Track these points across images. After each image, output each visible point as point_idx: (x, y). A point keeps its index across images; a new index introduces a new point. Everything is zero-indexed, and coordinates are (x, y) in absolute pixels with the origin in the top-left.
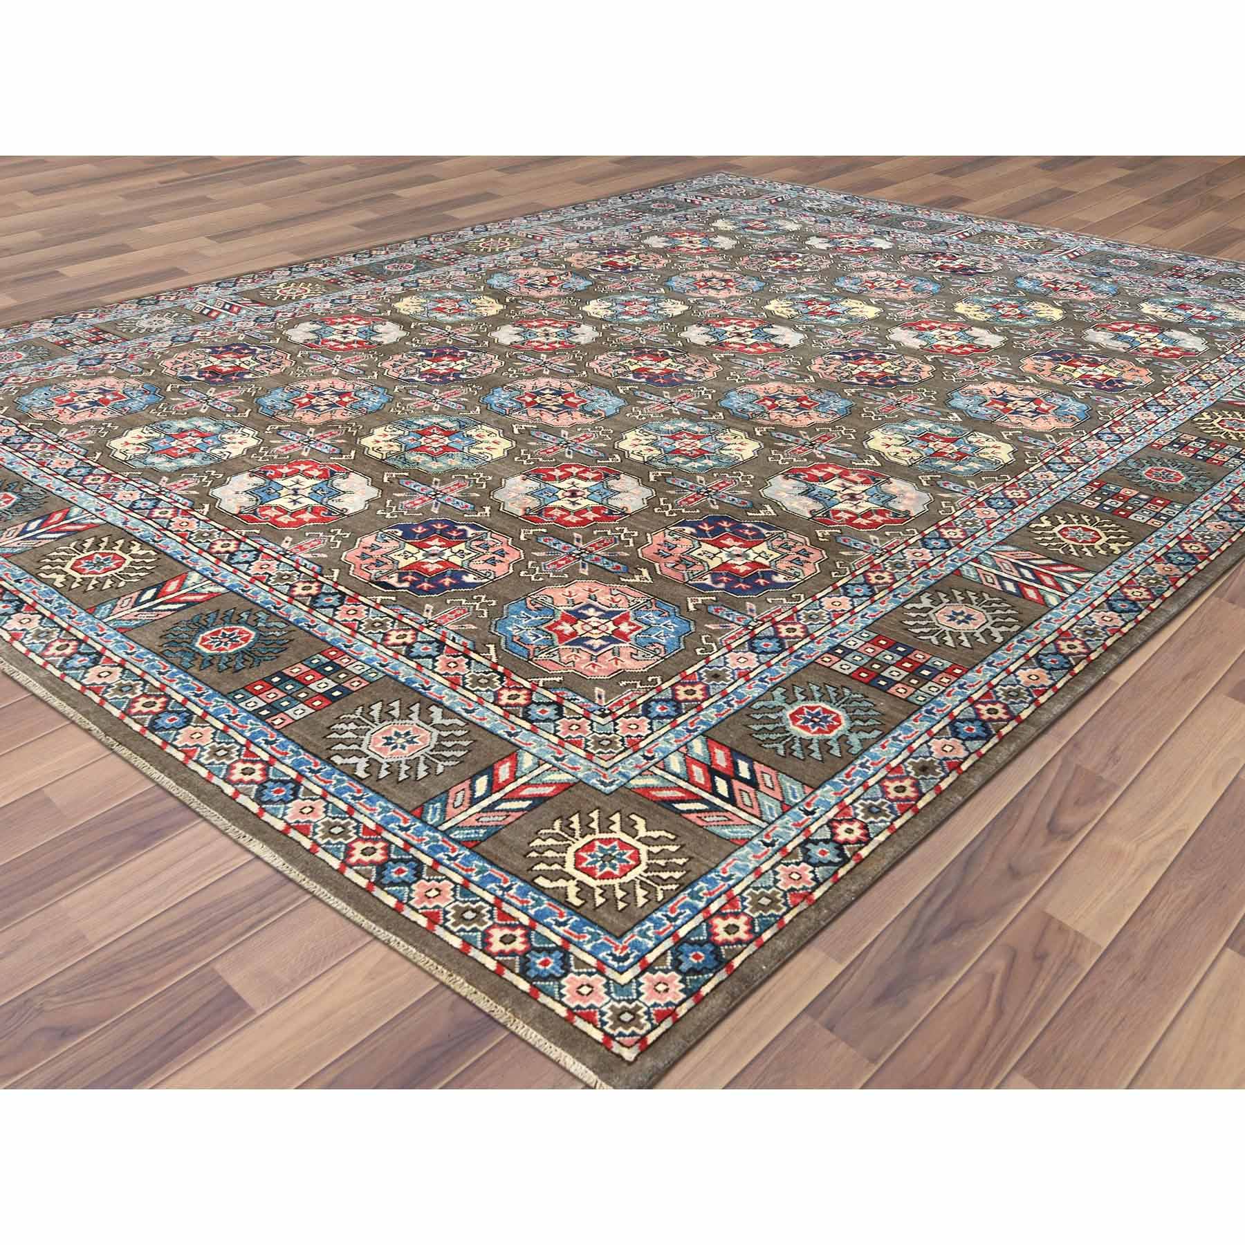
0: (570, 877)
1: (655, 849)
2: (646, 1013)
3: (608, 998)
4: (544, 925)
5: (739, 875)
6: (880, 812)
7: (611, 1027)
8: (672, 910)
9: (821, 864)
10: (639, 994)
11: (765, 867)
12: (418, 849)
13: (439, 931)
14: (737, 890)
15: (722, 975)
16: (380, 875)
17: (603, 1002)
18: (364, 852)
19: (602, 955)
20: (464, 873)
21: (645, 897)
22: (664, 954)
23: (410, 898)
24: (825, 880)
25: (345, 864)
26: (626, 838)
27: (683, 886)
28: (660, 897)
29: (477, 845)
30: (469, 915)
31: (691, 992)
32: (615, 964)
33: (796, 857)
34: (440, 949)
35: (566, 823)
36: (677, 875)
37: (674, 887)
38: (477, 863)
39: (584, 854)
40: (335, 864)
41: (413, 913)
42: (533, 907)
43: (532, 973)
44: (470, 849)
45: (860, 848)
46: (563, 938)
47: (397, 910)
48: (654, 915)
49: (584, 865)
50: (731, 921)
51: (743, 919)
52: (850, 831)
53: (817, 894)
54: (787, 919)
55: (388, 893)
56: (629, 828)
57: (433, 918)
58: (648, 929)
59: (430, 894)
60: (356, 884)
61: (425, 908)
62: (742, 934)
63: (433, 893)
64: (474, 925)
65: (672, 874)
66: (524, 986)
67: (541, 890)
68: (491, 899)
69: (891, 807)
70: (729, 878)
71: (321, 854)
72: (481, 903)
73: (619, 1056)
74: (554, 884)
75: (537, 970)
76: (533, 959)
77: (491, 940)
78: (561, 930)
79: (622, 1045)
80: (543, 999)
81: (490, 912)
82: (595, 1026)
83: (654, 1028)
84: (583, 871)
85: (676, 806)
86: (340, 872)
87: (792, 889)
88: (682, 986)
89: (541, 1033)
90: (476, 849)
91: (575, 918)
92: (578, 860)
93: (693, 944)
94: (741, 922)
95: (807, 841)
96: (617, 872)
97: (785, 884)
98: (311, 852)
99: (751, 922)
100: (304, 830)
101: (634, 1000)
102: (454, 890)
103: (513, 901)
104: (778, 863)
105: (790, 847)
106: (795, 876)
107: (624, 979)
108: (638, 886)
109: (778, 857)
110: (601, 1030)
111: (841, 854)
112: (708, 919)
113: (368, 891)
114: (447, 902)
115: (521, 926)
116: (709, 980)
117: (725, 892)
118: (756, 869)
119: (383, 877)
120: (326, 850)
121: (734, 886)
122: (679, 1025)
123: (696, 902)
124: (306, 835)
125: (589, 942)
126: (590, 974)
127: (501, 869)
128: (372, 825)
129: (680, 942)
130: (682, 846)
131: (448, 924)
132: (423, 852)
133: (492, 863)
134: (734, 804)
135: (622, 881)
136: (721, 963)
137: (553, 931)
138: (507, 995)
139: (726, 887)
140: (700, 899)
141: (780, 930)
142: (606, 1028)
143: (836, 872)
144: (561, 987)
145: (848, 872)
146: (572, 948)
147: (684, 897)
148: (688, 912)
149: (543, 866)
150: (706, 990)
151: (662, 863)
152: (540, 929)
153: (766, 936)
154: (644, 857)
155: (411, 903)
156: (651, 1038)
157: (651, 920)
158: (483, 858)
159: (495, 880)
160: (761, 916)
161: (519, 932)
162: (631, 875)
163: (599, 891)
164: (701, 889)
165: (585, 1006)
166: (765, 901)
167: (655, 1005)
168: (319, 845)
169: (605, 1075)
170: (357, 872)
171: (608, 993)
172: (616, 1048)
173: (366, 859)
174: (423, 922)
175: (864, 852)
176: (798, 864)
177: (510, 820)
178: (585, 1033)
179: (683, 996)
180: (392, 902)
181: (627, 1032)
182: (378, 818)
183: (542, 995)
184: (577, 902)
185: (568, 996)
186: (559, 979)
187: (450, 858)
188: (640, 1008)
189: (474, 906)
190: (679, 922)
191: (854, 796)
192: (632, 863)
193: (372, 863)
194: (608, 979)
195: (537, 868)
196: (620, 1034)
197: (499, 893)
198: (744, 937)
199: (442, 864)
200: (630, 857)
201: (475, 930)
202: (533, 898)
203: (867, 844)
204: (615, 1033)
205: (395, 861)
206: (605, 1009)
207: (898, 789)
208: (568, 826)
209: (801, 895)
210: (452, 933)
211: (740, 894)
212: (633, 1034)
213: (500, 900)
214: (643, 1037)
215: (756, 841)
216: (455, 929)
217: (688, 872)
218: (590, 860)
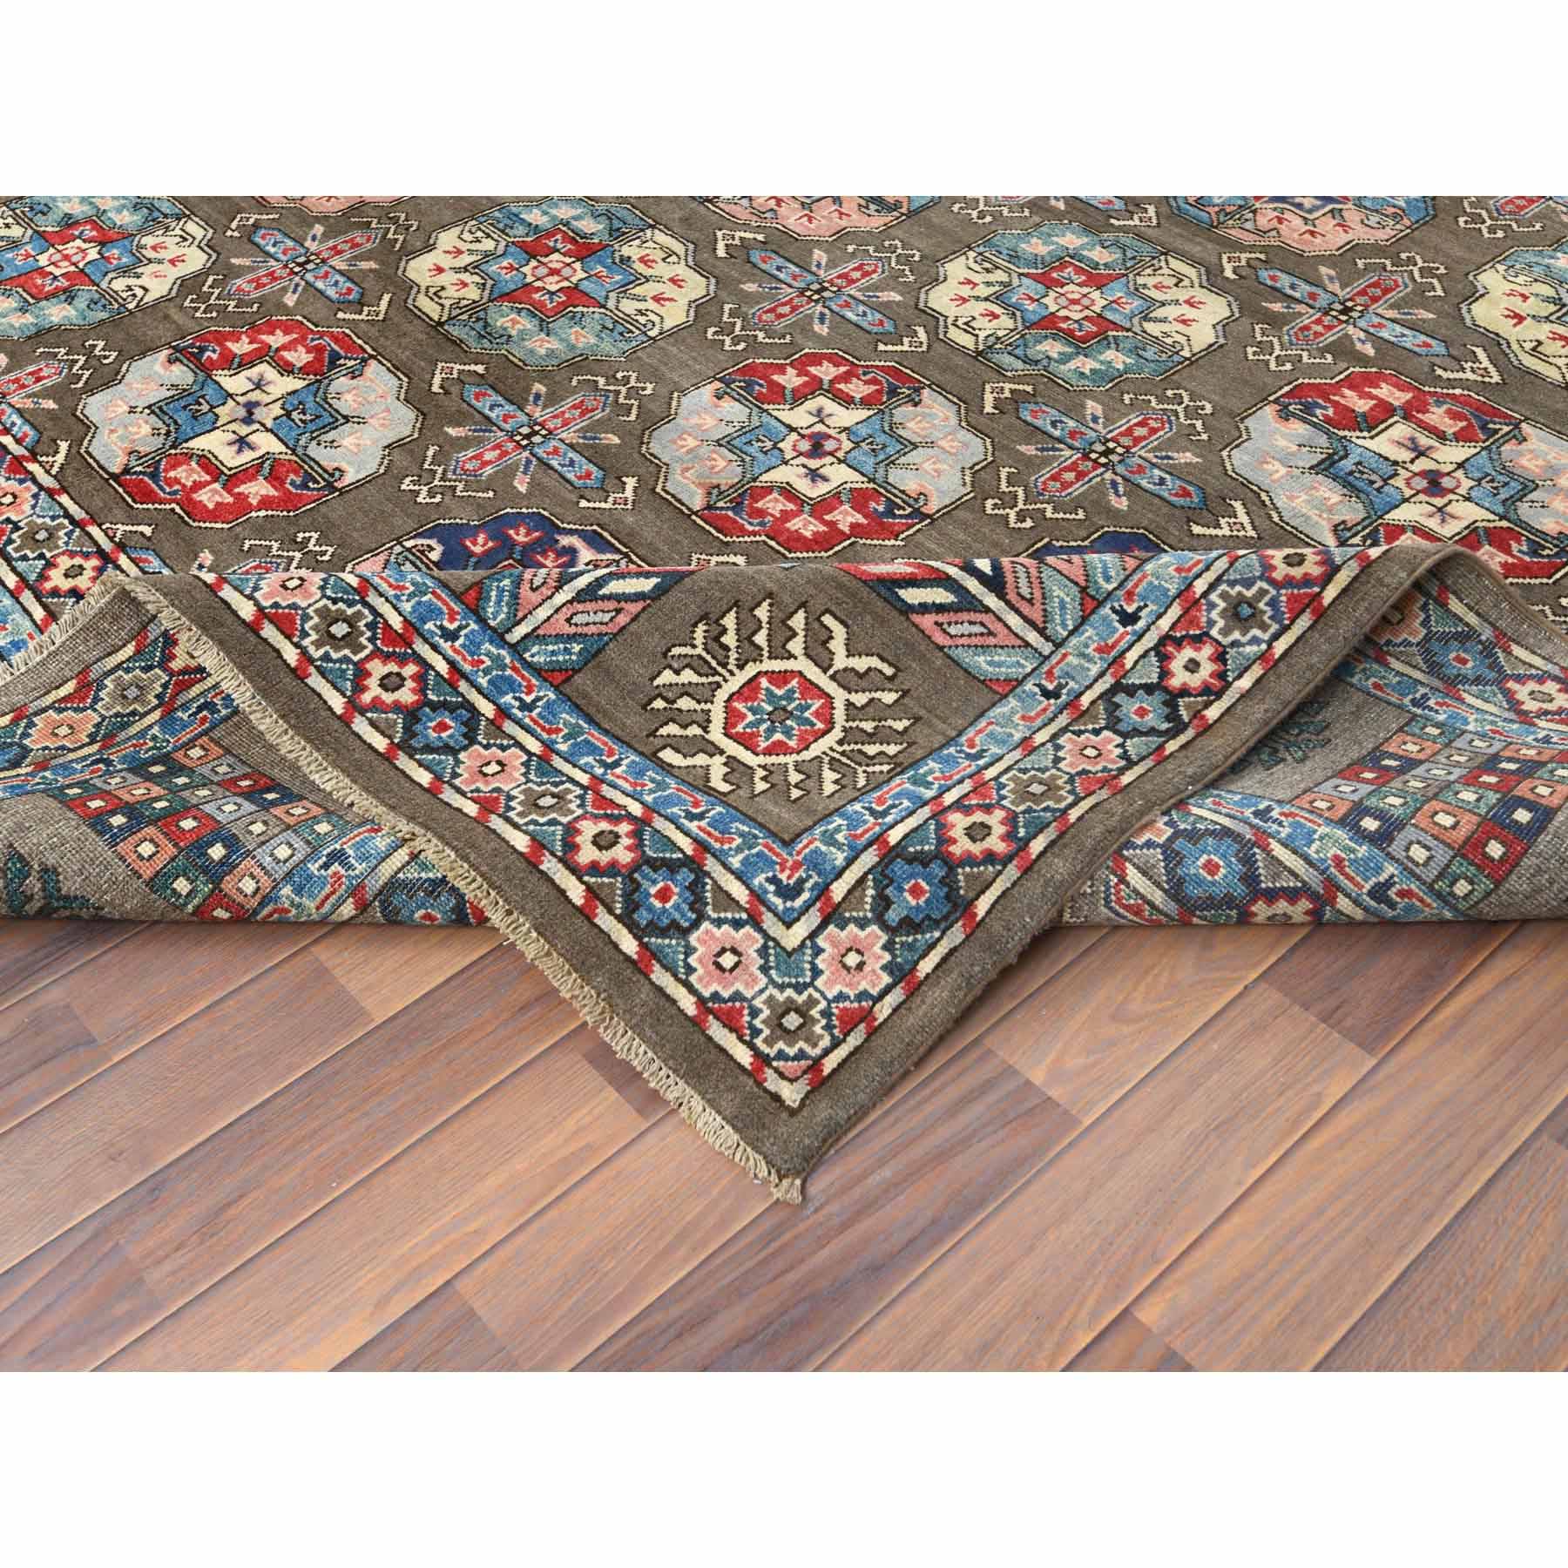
0: (715, 750)
1: (860, 699)
2: (824, 1013)
3: (763, 981)
4: (667, 818)
5: (995, 750)
6: (1254, 619)
7: (765, 1041)
8: (880, 801)
9: (1136, 732)
10: (816, 972)
11: (1041, 737)
12: (473, 684)
13: (496, 823)
14: (991, 773)
15: (956, 935)
16: (409, 732)
17: (753, 985)
18: (384, 684)
19: (759, 880)
20: (545, 736)
21: (836, 782)
22: (861, 881)
23: (455, 775)
24: (1143, 759)
25: (354, 706)
26: (813, 673)
27: (899, 766)
28: (861, 782)
29: (568, 680)
30: (547, 801)
31: (901, 973)
32: (777, 902)
33: (1095, 719)
34: (496, 853)
35: (715, 630)
36: (892, 749)
37: (886, 768)
38: (567, 717)
39: (739, 706)
40: (337, 703)
41: (458, 796)
42: (651, 791)
43: (642, 917)
44: (557, 688)
45: (1207, 705)
46: (695, 840)
47: (433, 791)
48: (849, 808)
49: (740, 728)
50: (979, 817)
51: (999, 814)
52: (1193, 666)
53: (1126, 779)
54: (1074, 815)
55: (420, 764)
56: (818, 650)
57: (488, 805)
58: (838, 830)
59: (487, 770)
60: (370, 746)
61: (477, 790)
62: (995, 843)
63: (493, 768)
64: (554, 815)
65: (884, 748)
66: (629, 945)
67: (667, 768)
68: (584, 779)
69: (1273, 603)
70: (979, 755)
71: (315, 681)
72: (568, 785)
73: (776, 1098)
74: (690, 762)
75: (650, 909)
76: (645, 884)
77: (578, 839)
78: (693, 826)
79: (782, 1075)
80: (660, 977)
81: (581, 797)
82: (740, 1038)
83: (836, 1044)
84: (739, 739)
85: (902, 593)
86: (345, 720)
87: (1084, 772)
88: (887, 957)
89: (653, 1046)
90: (567, 689)
91: (719, 809)
92: (732, 717)
93: (912, 860)
94: (995, 819)
95: (1117, 688)
96: (793, 743)
97: (1071, 765)
98: (298, 674)
99: (1011, 820)
100: (286, 622)
101: (806, 986)
102: (526, 764)
103: (620, 782)
104: (1064, 730)
105: (1086, 700)
106: (1090, 752)
107: (793, 937)
108: (826, 767)
109: (1063, 720)
110: (751, 1046)
111: (1173, 716)
112: (939, 814)
113: (388, 758)
114: (513, 783)
115: (630, 817)
116: (932, 946)
117: (970, 777)
118: (1025, 740)
119: (414, 735)
120: (322, 673)
121: (986, 767)
122: (878, 1041)
123: (922, 789)
124: (289, 637)
125: (739, 850)
126: (737, 925)
127: (606, 732)
128: (396, 622)
129: (891, 855)
130: (905, 693)
131: (512, 814)
132: (480, 691)
133: (591, 720)
134: (1000, 593)
135: (799, 758)
136: (955, 906)
137: (679, 827)
138: (599, 967)
139: (973, 768)
140: (928, 785)
141: (1062, 835)
142: (758, 1042)
143: (1161, 747)
144: (688, 951)
145: (1183, 747)
146: (711, 864)
147: (902, 783)
148: (906, 803)
149: (672, 729)
150: (926, 966)
151: (868, 726)
152: (659, 823)
153: (1037, 846)
154: (839, 714)
155: (457, 782)
156: (830, 1064)
157: (842, 816)
158: (578, 708)
159: (592, 750)
160: (1029, 811)
161: (624, 828)
162: (816, 749)
163: (761, 773)
164: (931, 772)
165: (726, 994)
166: (1036, 788)
167: (841, 997)
168: (311, 660)
169: (753, 1133)
170: (372, 723)
171: (765, 969)
172: (772, 1082)
173: (388, 698)
174: (471, 809)
175: (1212, 713)
176: (1097, 732)
177: (622, 619)
178: (723, 1050)
179: (886, 979)
180: (424, 778)
181: (791, 1051)
182: (407, 607)
183: (657, 967)
184: (725, 787)
185: (700, 971)
186: (685, 932)
187: (526, 707)
188: (815, 1002)
189: (555, 790)
190: (889, 819)
191: (1210, 576)
192: (820, 726)
193: (397, 707)
194: (767, 936)
195: (663, 731)
196: (781, 1055)
197: (599, 771)
198: (1000, 847)
199: (510, 717)
200: (817, 714)
201: (553, 822)
202: (653, 780)
203: (1219, 695)
204: (772, 1052)
205: (435, 707)
206: (758, 1003)
207: (1289, 561)
208: (717, 639)
209: (1099, 780)
210: (516, 826)
211: (996, 779)
212: (801, 1055)
213: (598, 781)
214: (817, 1063)
215: (1029, 686)
216: (521, 821)
217: (910, 745)
218: (750, 718)
